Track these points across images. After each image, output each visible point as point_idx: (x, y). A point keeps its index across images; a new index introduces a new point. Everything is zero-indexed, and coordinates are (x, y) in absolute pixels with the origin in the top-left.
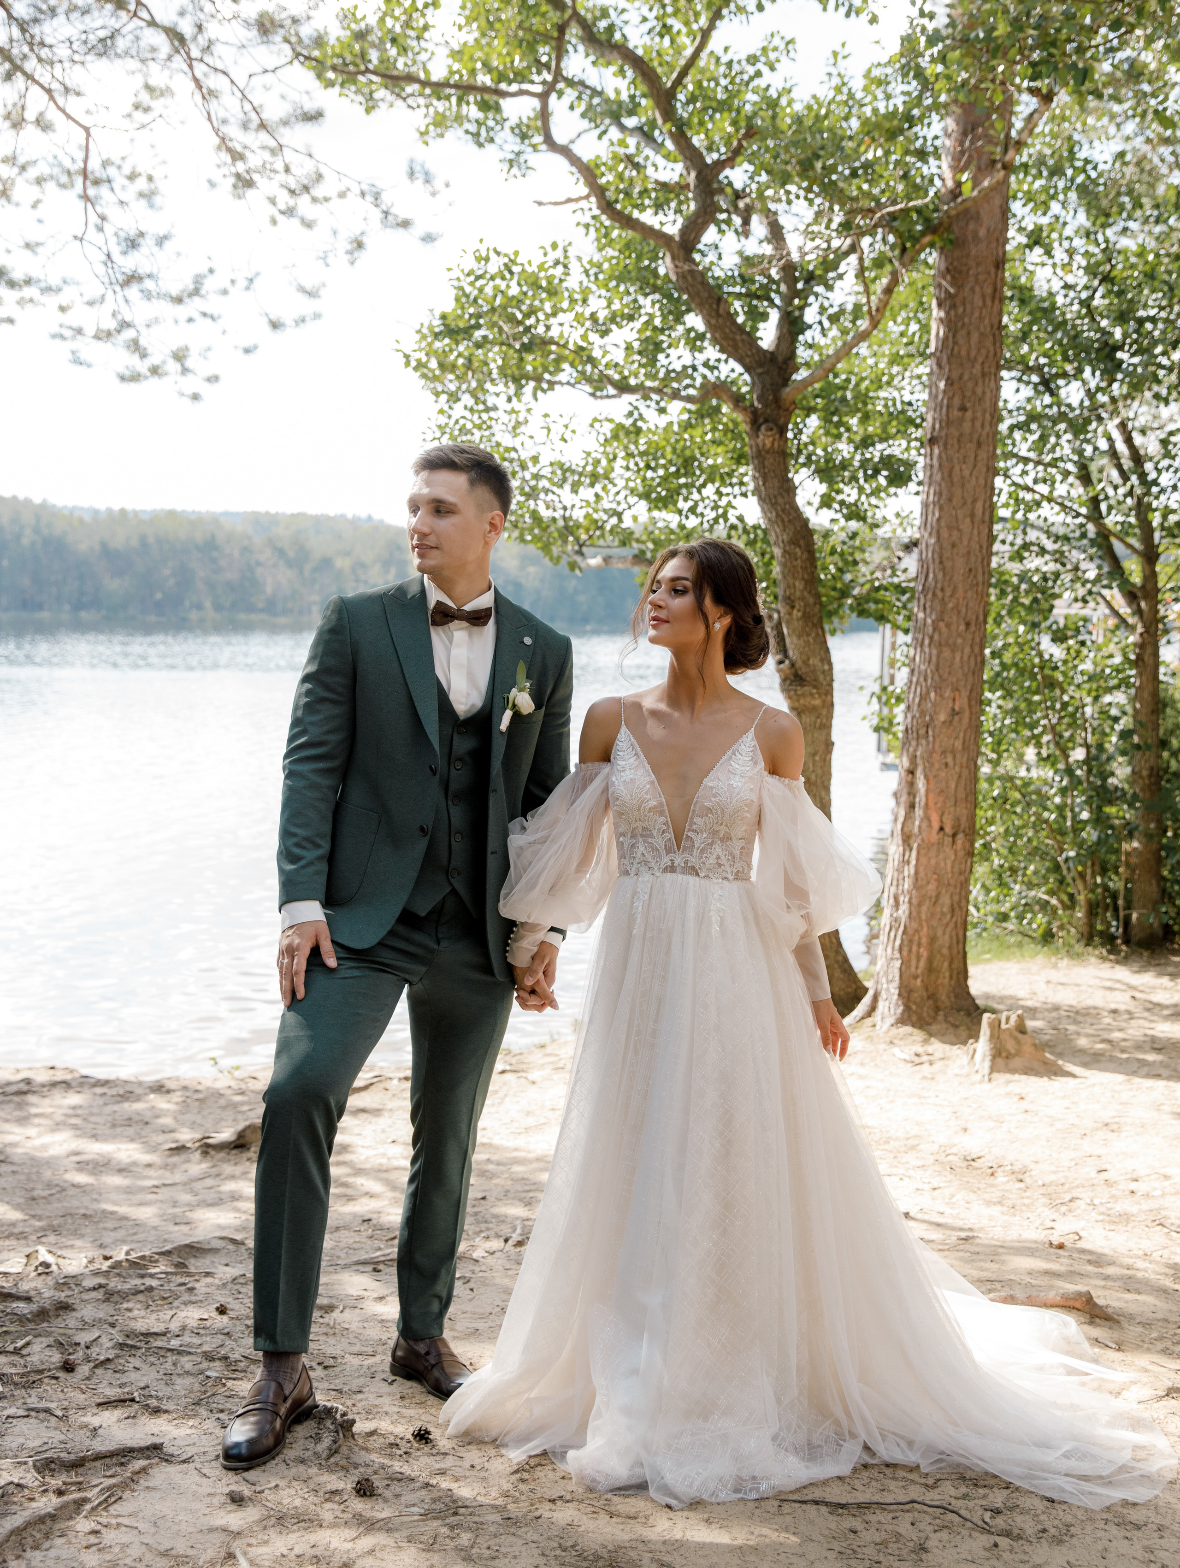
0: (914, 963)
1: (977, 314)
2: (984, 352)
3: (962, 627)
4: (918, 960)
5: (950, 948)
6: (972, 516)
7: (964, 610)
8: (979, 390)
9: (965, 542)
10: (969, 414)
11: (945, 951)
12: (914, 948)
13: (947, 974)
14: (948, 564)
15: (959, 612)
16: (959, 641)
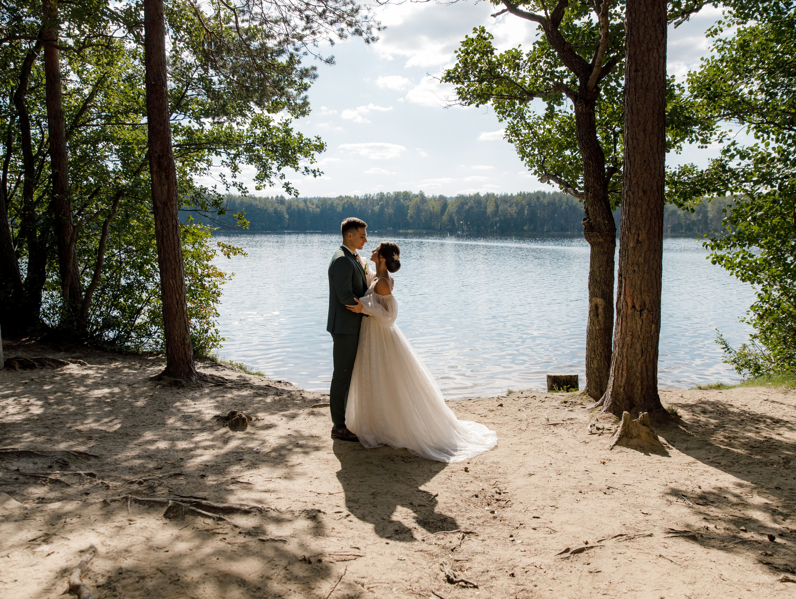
0: (620, 379)
1: (643, 16)
2: (648, 37)
3: (641, 194)
4: (622, 378)
5: (641, 373)
6: (644, 130)
7: (641, 184)
8: (646, 59)
9: (641, 146)
10: (640, 73)
11: (638, 374)
12: (620, 371)
13: (640, 388)
14: (632, 159)
15: (638, 185)
16: (640, 201)
